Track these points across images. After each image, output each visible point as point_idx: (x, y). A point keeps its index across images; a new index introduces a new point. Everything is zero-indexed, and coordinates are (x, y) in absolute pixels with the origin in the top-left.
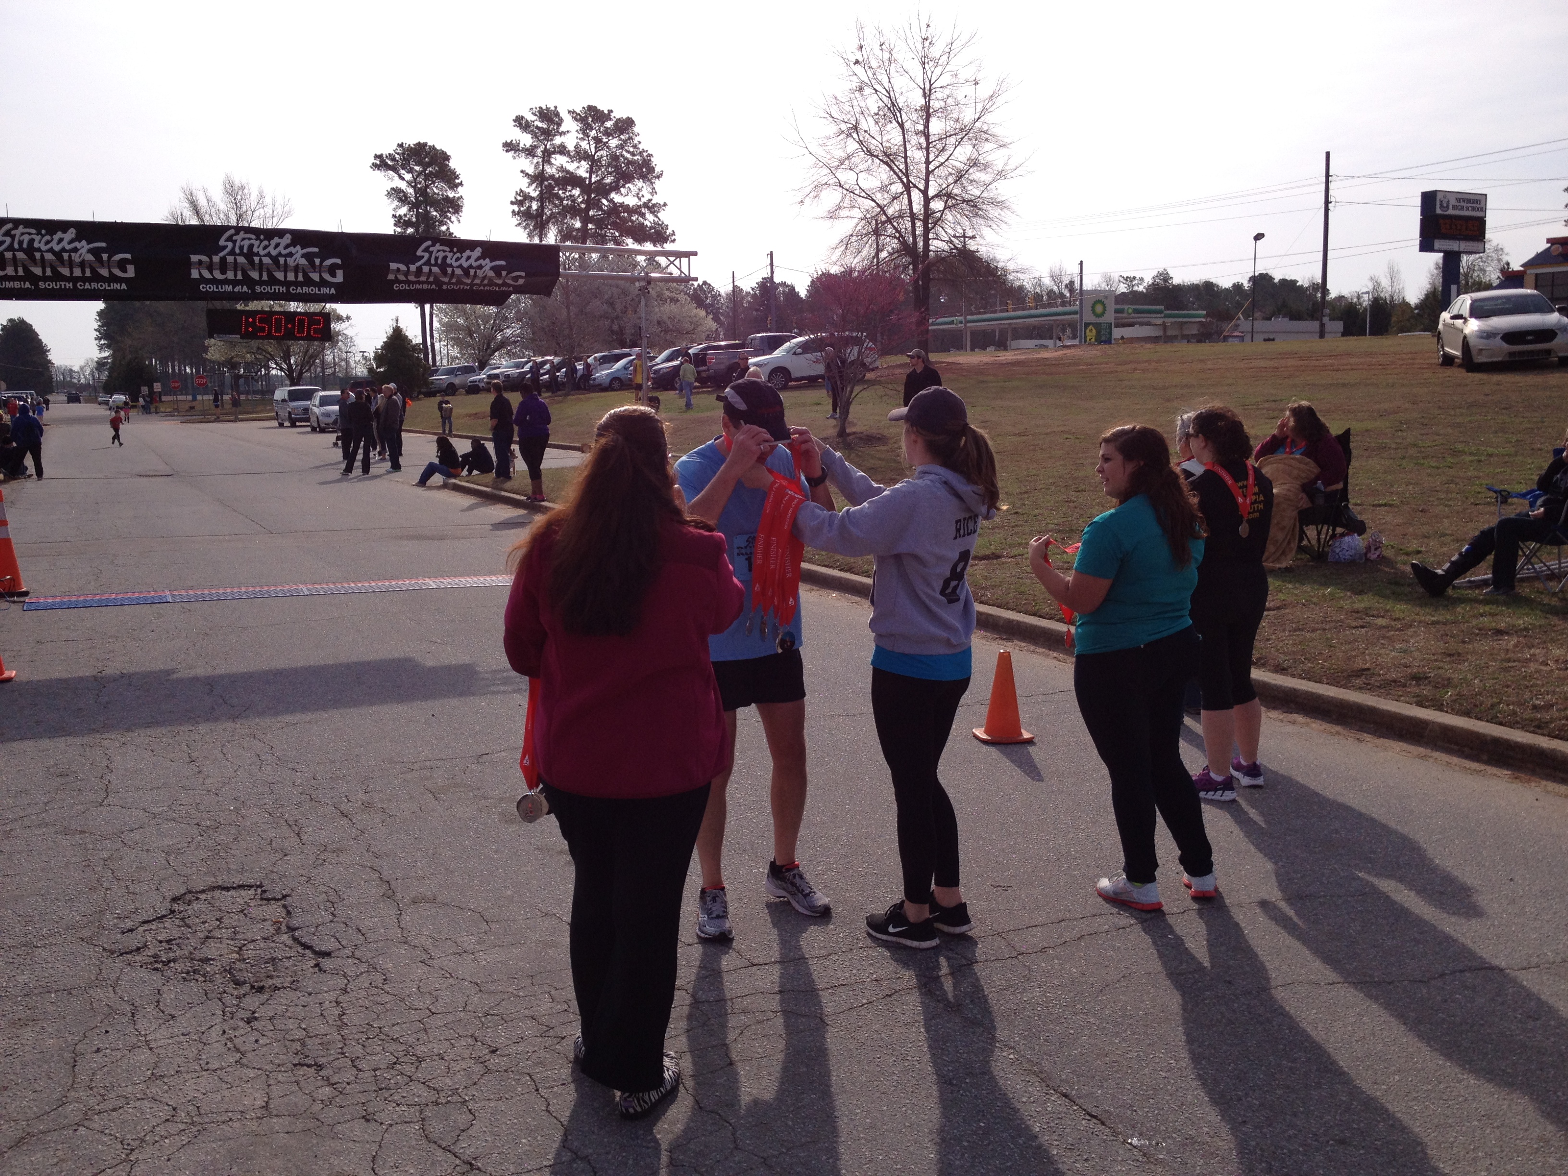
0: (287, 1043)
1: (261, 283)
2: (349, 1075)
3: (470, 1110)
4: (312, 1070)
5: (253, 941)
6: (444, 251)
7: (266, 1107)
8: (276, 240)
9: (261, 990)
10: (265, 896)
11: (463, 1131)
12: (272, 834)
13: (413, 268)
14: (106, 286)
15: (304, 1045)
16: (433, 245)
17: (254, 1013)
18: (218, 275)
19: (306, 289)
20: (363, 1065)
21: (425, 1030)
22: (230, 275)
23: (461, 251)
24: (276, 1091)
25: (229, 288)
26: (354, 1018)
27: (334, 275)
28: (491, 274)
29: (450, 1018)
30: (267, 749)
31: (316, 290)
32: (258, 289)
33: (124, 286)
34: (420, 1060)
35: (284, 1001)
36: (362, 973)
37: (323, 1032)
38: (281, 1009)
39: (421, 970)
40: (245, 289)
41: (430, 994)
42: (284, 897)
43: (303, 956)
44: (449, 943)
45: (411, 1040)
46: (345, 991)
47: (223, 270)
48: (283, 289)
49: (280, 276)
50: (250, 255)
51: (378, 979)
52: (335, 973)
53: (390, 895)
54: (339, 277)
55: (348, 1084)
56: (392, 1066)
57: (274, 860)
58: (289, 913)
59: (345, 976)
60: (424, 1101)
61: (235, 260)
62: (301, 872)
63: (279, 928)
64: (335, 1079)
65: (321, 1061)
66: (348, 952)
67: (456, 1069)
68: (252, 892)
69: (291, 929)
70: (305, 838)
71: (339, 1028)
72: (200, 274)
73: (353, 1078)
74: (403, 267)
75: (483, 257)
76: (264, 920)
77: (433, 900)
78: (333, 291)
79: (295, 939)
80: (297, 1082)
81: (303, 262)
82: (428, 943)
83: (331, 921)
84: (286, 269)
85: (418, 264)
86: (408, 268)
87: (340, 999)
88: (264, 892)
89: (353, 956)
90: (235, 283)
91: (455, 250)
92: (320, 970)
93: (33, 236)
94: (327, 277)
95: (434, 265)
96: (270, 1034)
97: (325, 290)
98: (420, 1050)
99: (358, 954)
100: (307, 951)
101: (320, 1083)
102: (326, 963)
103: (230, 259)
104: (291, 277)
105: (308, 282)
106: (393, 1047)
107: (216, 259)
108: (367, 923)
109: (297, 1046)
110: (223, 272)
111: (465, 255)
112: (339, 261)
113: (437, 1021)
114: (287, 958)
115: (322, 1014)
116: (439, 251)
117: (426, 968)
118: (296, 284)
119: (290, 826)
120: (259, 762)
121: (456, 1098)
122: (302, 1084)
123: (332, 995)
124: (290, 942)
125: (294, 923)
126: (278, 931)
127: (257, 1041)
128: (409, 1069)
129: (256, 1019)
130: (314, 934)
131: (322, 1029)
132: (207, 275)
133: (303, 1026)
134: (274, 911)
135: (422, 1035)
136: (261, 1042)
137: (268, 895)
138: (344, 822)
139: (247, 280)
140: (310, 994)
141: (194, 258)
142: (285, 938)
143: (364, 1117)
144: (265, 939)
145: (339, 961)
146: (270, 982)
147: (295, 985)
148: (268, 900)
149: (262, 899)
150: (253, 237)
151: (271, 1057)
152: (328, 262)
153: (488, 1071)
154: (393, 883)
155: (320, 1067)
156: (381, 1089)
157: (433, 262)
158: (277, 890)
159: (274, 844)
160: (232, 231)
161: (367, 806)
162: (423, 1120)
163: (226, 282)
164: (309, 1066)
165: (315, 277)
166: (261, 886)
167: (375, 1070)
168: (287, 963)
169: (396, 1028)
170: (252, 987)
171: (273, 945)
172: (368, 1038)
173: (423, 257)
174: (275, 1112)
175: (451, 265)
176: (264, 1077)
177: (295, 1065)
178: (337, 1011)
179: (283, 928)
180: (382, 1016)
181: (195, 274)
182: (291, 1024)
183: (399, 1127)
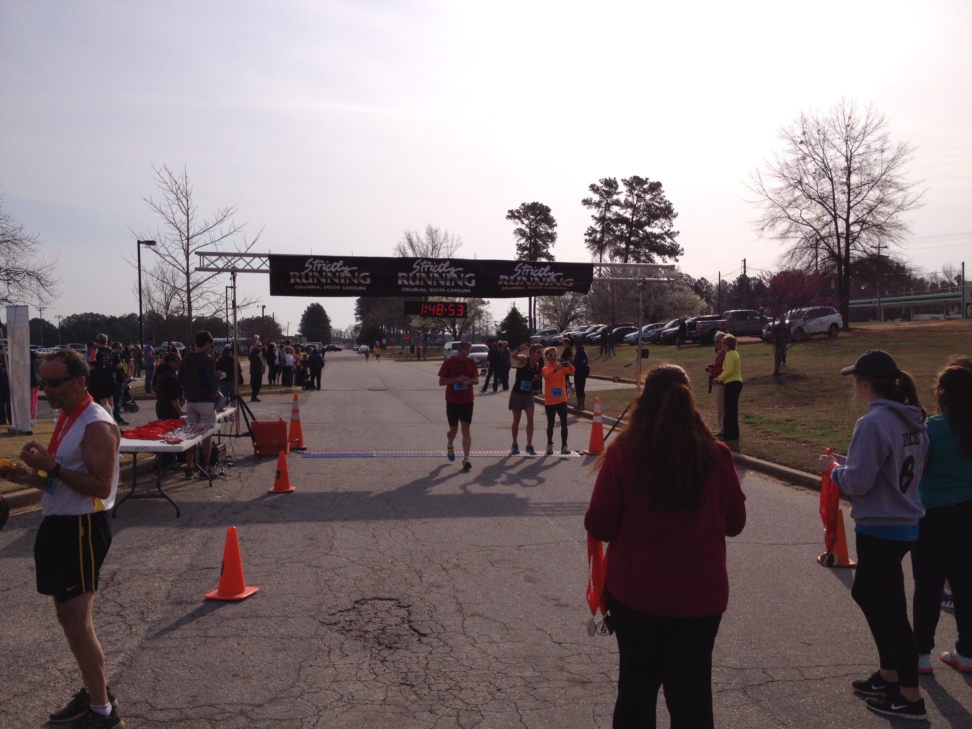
0: (399, 673)
1: (433, 287)
2: (426, 692)
3: (482, 715)
4: (409, 687)
5: (390, 625)
6: (529, 268)
7: (384, 700)
8: (442, 264)
9: (390, 648)
10: (399, 604)
11: (477, 723)
12: (407, 575)
13: (512, 278)
14: (355, 288)
15: (407, 675)
16: (524, 265)
17: (385, 658)
18: (412, 283)
19: (455, 290)
20: (433, 688)
21: (467, 676)
22: (417, 283)
23: (539, 268)
24: (390, 694)
25: (416, 290)
26: (433, 666)
27: (470, 283)
28: (555, 280)
29: (480, 672)
30: (412, 534)
31: (460, 291)
32: (431, 290)
33: (365, 288)
34: (461, 689)
35: (400, 654)
36: (440, 646)
37: (416, 670)
38: (398, 658)
39: (469, 648)
40: (424, 290)
41: (472, 660)
42: (409, 606)
43: (413, 635)
44: (486, 637)
45: (459, 679)
46: (431, 653)
47: (414, 279)
48: (444, 290)
49: (442, 283)
50: (428, 272)
51: (449, 649)
52: (428, 644)
53: (460, 610)
54: (473, 284)
55: (425, 695)
56: (447, 690)
57: (406, 588)
58: (410, 614)
59: (432, 646)
60: (460, 708)
61: (421, 275)
62: (419, 595)
63: (404, 621)
64: (419, 692)
65: (414, 683)
66: (435, 635)
67: (479, 696)
68: (393, 602)
69: (409, 622)
70: (423, 579)
71: (425, 670)
72: (402, 282)
73: (427, 693)
74: (507, 277)
75: (550, 271)
76: (398, 616)
77: (481, 616)
78: (469, 291)
79: (410, 627)
80: (401, 692)
81: (455, 275)
82: (475, 636)
83: (430, 620)
84: (446, 279)
85: (515, 276)
86: (510, 278)
87: (428, 657)
88: (399, 603)
89: (437, 637)
90: (419, 287)
91: (535, 267)
92: (420, 642)
93: (323, 264)
94: (467, 283)
95: (524, 276)
96: (391, 668)
97: (465, 291)
98: (463, 685)
99: (440, 637)
100: (415, 633)
101: (411, 693)
102: (424, 639)
103: (418, 275)
104: (448, 283)
105: (457, 286)
106: (449, 682)
107: (411, 275)
108: (447, 623)
109: (403, 675)
110: (414, 281)
111: (541, 270)
112: (473, 275)
113: (474, 673)
114: (405, 635)
115: (417, 663)
116: (526, 268)
117: (472, 648)
118: (451, 287)
119: (417, 572)
120: (407, 540)
121: (476, 709)
122: (403, 692)
123: (424, 655)
124: (408, 628)
125: (411, 619)
126: (403, 622)
127: (385, 671)
128: (455, 693)
129: (386, 661)
130: (420, 625)
131: (417, 669)
132: (406, 283)
133: (408, 667)
134: (403, 612)
135: (465, 678)
136: (387, 671)
137: (401, 604)
138: (444, 573)
139: (426, 286)
140: (413, 653)
141: (400, 274)
142: (406, 626)
143: (430, 711)
144: (396, 625)
145: (430, 640)
146: (396, 645)
147: (407, 648)
148: (400, 607)
149: (398, 606)
150: (430, 263)
151: (390, 679)
152: (468, 276)
153: (494, 699)
154: (463, 606)
155: (413, 686)
156: (440, 700)
157: (523, 274)
158: (406, 602)
159: (408, 580)
160: (420, 260)
161: (456, 566)
162: (458, 716)
163: (416, 286)
164: (408, 685)
165: (461, 283)
166: (398, 600)
167: (439, 691)
168: (405, 638)
169: (453, 673)
170: (387, 646)
171: (399, 628)
172: (438, 676)
173: (518, 272)
174: (388, 703)
175: (533, 276)
176: (386, 687)
177: (401, 684)
178: (425, 662)
179: (406, 621)
180: (446, 667)
181: (400, 282)
182: (402, 665)
183: (446, 717)
